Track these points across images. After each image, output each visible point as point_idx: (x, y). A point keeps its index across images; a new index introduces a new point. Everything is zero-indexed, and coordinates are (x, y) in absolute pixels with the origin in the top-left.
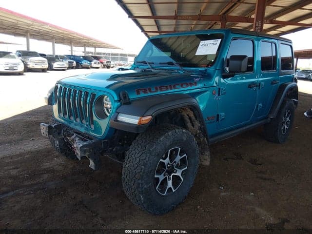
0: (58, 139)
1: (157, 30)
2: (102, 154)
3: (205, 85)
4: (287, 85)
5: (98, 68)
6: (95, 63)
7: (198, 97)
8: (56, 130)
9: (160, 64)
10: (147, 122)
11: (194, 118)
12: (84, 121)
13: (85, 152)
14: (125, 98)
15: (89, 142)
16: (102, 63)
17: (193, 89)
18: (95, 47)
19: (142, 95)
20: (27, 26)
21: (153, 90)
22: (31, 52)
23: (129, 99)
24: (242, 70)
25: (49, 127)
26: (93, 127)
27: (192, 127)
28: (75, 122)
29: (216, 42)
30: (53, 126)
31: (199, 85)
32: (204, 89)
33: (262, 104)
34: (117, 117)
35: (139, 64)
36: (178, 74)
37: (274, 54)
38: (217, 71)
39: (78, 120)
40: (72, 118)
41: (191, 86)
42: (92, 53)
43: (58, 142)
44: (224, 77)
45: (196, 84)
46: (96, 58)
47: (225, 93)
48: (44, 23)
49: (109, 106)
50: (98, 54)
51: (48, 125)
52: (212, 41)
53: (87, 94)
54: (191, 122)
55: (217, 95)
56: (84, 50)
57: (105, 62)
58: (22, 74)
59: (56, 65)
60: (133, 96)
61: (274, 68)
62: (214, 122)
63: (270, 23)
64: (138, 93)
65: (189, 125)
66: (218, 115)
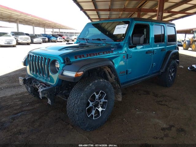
0: (30, 87)
1: (98, 18)
2: (55, 95)
3: (118, 52)
4: (172, 51)
5: (61, 42)
6: (60, 39)
7: (114, 60)
8: (28, 81)
9: (93, 40)
10: (80, 75)
11: (111, 73)
12: (44, 76)
13: (45, 94)
14: (68, 61)
15: (47, 88)
16: (64, 39)
17: (111, 55)
18: (59, 29)
19: (79, 59)
20: (18, 16)
21: (86, 56)
22: (20, 33)
23: (70, 62)
24: (141, 43)
25: (24, 79)
26: (49, 79)
27: (111, 78)
28: (39, 76)
29: (125, 26)
30: (27, 79)
31: (114, 53)
32: (117, 55)
33: (156, 63)
34: (62, 73)
35: (80, 40)
36: (102, 46)
37: (163, 33)
38: (125, 44)
39: (41, 75)
40: (38, 74)
41: (109, 53)
42: (57, 32)
43: (30, 89)
44: (131, 47)
45: (112, 52)
46: (60, 35)
47: (131, 57)
48: (28, 14)
49: (58, 66)
50: (61, 33)
51: (23, 78)
52: (123, 26)
53: (45, 59)
54: (110, 75)
55: (126, 58)
56: (52, 31)
57: (66, 38)
58: (15, 47)
59: (35, 40)
60: (73, 60)
61: (163, 41)
62: (125, 75)
63: (168, 13)
64: (76, 58)
65: (109, 77)
66: (127, 71)
